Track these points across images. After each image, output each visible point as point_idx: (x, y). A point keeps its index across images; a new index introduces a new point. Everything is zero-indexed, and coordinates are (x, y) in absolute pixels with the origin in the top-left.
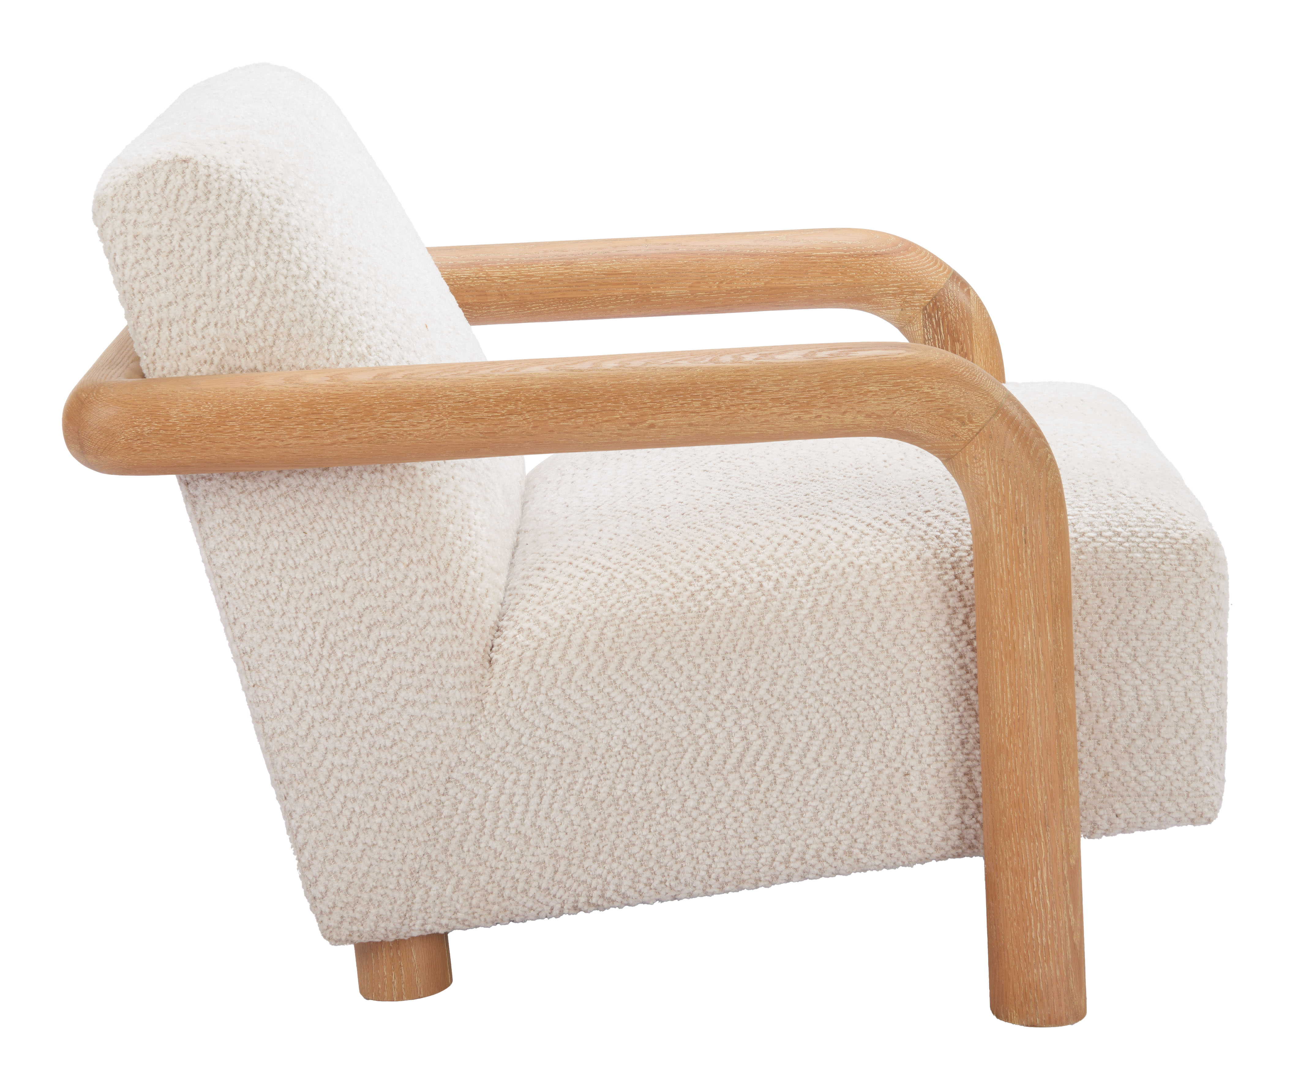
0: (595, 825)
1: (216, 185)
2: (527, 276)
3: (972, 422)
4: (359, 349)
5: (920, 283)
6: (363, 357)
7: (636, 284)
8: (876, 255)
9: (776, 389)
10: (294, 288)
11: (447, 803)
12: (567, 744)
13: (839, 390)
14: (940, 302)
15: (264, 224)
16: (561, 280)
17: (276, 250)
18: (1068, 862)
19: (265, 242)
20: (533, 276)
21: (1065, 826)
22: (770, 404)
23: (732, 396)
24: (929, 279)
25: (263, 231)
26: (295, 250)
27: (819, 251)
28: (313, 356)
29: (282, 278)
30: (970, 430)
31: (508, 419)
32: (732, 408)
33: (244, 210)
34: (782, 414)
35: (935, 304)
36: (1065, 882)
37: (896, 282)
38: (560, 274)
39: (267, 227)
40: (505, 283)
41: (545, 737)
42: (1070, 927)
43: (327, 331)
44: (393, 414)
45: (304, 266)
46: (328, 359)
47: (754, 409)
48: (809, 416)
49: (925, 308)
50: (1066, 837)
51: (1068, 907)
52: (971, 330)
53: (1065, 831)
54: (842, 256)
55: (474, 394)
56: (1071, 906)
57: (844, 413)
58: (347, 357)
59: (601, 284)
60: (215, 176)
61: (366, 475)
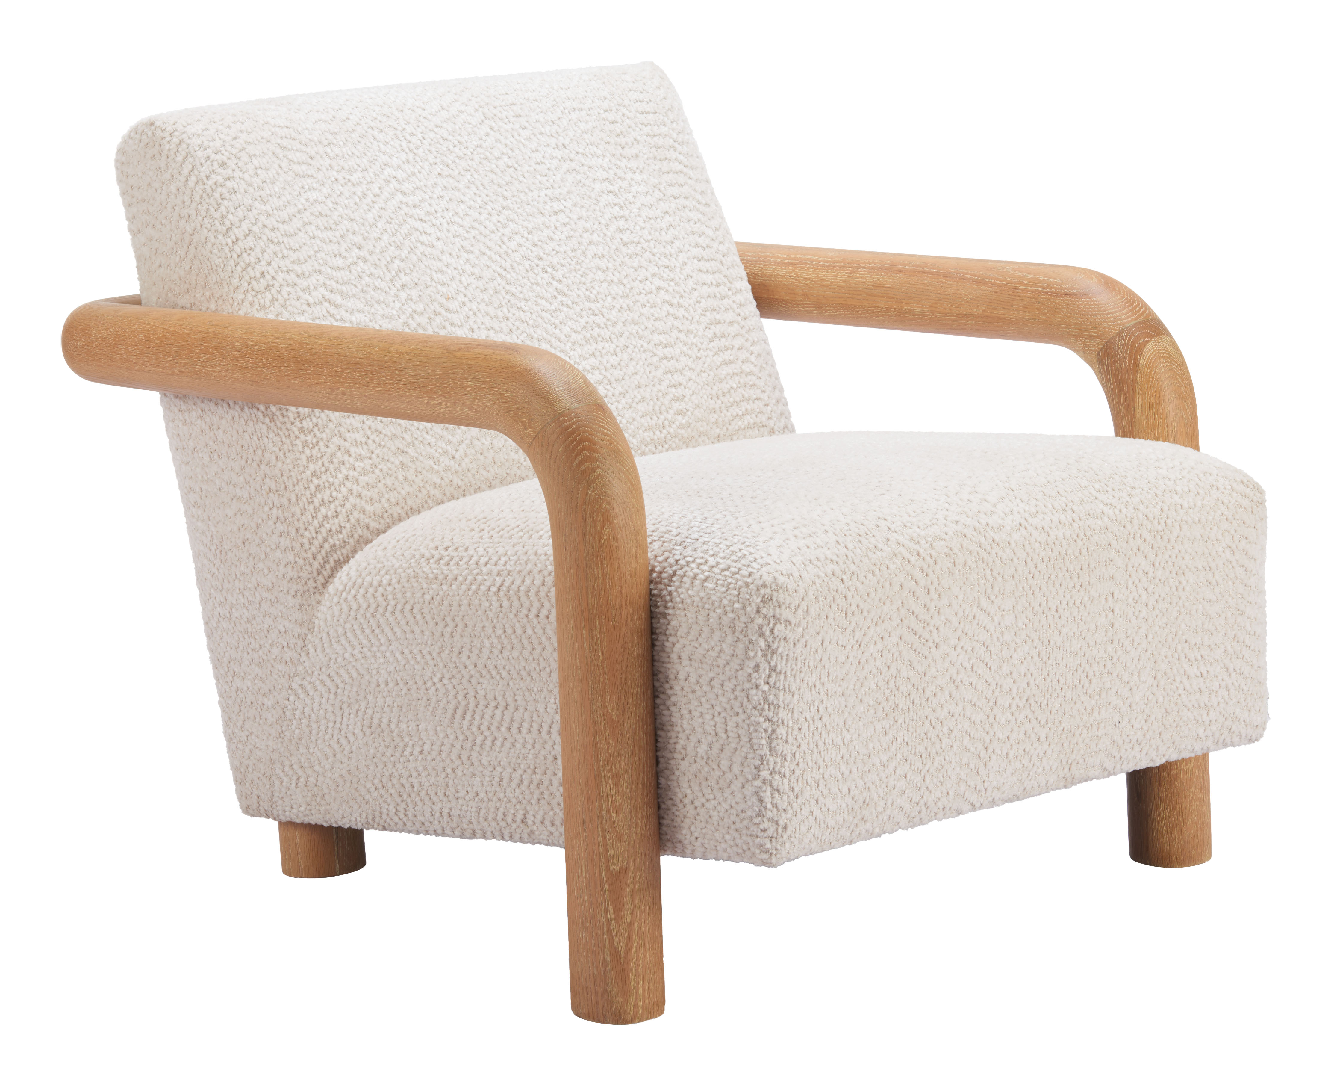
0: (372, 751)
1: (167, 146)
2: (822, 280)
3: (531, 427)
4: (262, 301)
5: (1096, 328)
6: (263, 307)
7: (893, 298)
8: (1066, 294)
9: (413, 373)
10: (213, 240)
11: (289, 707)
12: (355, 675)
13: (450, 381)
14: (1110, 349)
15: (200, 183)
16: (843, 287)
17: (205, 206)
18: (607, 867)
19: (197, 198)
20: (825, 280)
21: (603, 831)
22: (409, 386)
23: (387, 375)
24: (1105, 325)
25: (197, 189)
26: (223, 208)
27: (1026, 285)
28: (220, 302)
29: (206, 231)
30: (530, 435)
31: (262, 371)
32: (387, 386)
33: (186, 172)
34: (417, 398)
35: (1106, 351)
36: (602, 886)
37: (1077, 324)
38: (844, 281)
39: (202, 187)
40: (807, 284)
41: (343, 664)
42: (609, 930)
43: (235, 282)
44: (202, 355)
45: (228, 223)
46: (231, 306)
47: (399, 389)
48: (434, 402)
49: (1099, 354)
50: (605, 842)
51: (606, 911)
52: (1135, 381)
53: (604, 836)
54: (1040, 292)
55: (247, 345)
56: (611, 910)
57: (455, 403)
58: (248, 305)
59: (870, 295)
60: (168, 139)
61: (246, 409)
